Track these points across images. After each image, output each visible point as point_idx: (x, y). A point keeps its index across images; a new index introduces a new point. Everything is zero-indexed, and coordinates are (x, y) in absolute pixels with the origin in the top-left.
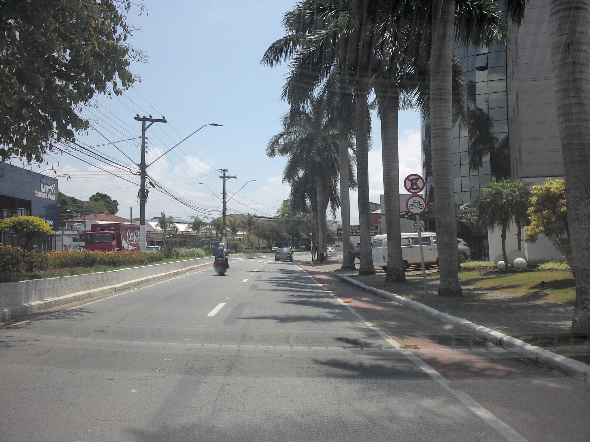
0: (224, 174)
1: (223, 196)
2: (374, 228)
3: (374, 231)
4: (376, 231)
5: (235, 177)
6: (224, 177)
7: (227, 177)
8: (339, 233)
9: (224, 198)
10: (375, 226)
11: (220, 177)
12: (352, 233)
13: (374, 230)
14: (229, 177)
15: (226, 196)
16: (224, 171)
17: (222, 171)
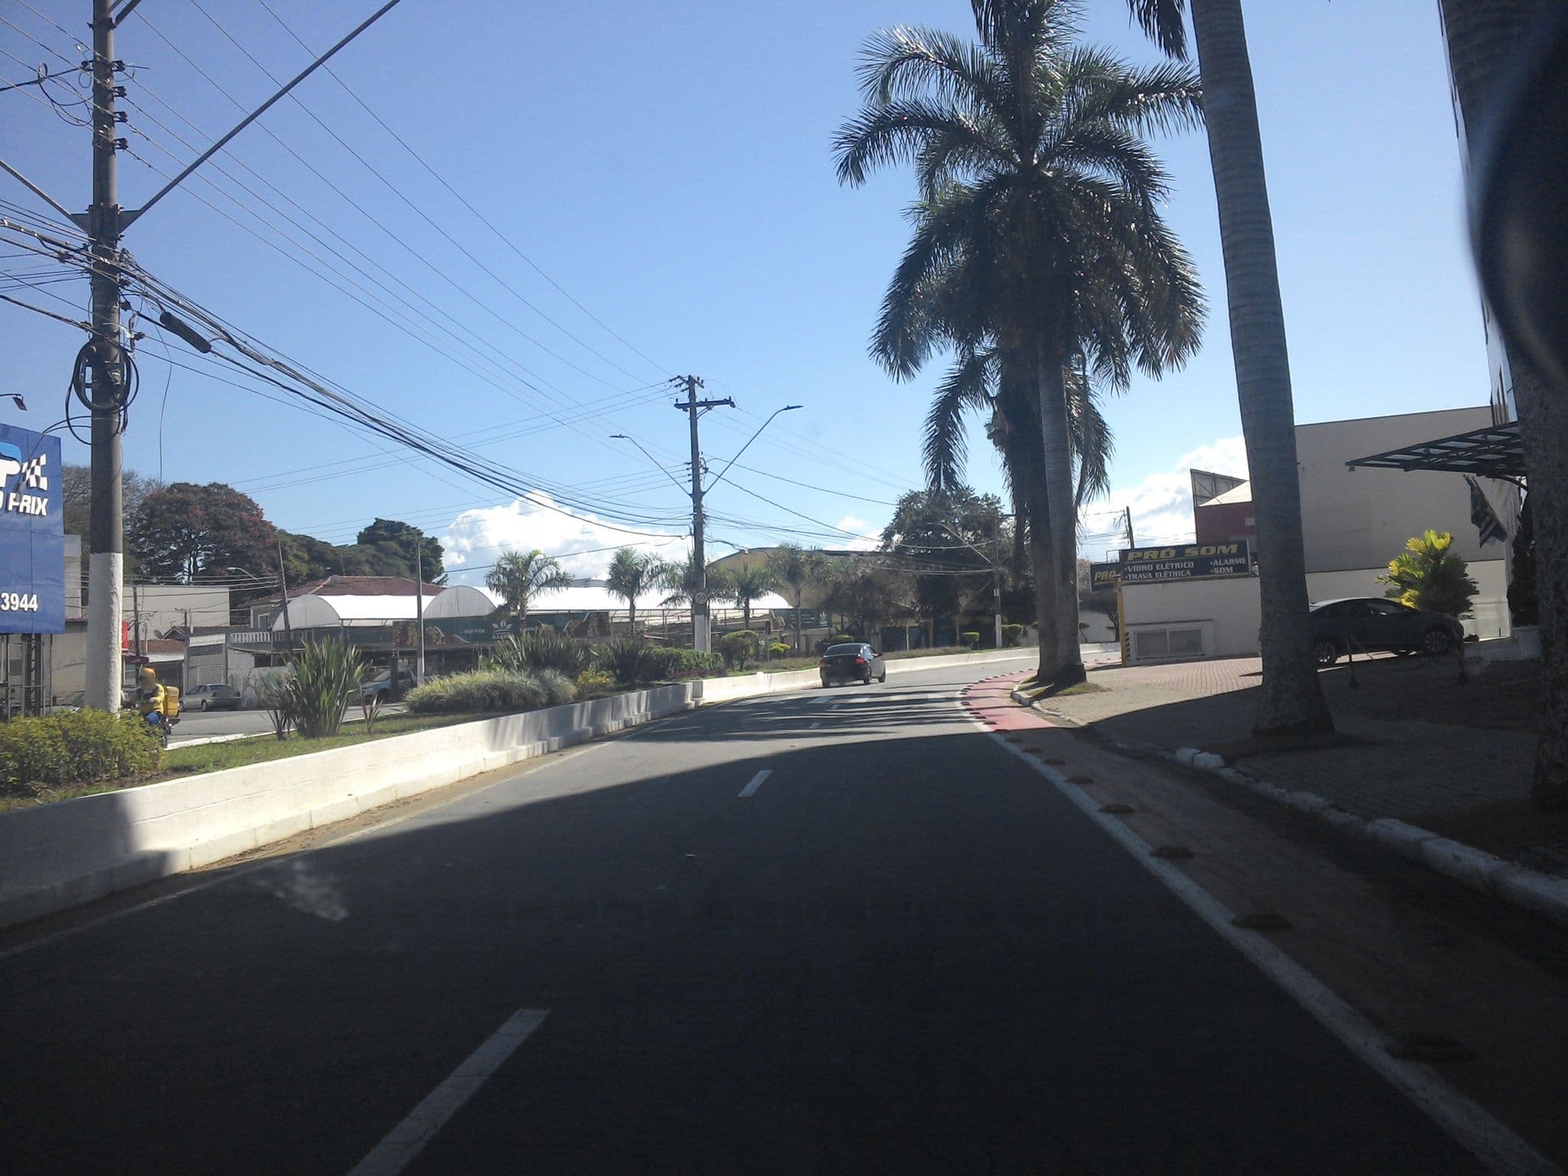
0: (692, 395)
1: (691, 471)
2: (1234, 548)
3: (1232, 561)
4: (1242, 561)
5: (728, 402)
6: (691, 407)
7: (701, 404)
8: (1099, 579)
9: (696, 479)
10: (1234, 543)
11: (677, 406)
12: (1150, 575)
13: (1234, 556)
14: (708, 404)
15: (702, 471)
16: (691, 382)
17: (685, 386)
